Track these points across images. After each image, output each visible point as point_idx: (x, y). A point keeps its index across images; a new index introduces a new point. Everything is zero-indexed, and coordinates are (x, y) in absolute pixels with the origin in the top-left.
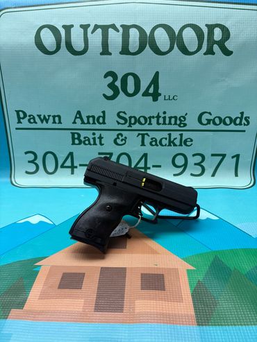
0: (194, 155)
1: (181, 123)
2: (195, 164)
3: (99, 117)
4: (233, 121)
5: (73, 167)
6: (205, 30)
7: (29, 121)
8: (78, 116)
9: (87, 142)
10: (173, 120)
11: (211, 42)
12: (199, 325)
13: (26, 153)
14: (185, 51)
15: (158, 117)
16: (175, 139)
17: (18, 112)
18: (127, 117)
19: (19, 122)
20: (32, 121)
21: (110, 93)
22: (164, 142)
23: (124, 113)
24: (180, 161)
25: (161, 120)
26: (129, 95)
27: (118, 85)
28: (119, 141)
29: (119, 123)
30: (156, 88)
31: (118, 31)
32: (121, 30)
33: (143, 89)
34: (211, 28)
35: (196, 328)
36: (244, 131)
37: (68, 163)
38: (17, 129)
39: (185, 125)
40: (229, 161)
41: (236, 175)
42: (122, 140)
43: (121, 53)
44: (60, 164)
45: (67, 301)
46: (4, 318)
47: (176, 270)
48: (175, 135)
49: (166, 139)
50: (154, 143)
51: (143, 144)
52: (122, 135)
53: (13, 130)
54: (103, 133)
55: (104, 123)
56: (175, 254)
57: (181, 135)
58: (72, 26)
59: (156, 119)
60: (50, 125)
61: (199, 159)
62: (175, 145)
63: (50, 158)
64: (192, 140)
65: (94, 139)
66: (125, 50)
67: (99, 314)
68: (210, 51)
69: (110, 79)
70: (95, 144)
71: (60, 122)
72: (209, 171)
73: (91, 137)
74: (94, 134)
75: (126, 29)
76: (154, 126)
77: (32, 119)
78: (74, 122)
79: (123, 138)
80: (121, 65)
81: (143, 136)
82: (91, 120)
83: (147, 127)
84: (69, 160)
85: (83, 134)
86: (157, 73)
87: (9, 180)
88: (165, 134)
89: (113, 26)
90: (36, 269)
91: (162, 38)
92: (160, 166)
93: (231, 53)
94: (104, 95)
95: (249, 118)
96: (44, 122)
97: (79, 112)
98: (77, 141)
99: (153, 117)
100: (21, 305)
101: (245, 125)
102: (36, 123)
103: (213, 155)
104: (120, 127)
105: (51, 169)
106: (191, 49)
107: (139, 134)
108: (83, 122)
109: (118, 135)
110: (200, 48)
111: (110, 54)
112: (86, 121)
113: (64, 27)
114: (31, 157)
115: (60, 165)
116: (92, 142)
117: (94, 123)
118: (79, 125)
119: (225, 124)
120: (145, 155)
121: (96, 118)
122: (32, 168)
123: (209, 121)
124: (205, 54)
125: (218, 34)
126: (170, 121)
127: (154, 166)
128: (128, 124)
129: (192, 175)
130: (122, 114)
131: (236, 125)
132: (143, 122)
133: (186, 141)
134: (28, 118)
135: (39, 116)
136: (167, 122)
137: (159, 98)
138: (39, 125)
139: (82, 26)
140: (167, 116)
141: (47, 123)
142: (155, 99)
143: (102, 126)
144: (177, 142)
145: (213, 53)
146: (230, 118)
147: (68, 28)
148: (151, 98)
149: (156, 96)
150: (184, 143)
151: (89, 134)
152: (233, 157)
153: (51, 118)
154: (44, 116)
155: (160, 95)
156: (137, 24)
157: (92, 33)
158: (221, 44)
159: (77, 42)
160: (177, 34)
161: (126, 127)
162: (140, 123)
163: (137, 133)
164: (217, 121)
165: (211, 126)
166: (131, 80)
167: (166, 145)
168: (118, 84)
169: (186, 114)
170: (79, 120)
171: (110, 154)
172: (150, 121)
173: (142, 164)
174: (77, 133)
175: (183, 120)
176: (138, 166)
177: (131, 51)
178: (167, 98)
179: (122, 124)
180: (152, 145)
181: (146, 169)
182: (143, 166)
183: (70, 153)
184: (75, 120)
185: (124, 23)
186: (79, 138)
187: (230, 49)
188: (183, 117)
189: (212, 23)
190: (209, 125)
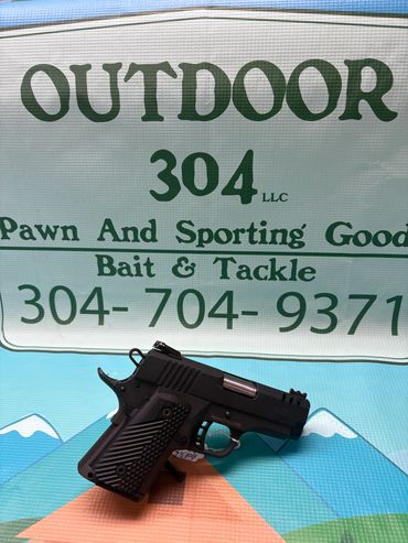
0: (317, 296)
1: (293, 242)
2: (320, 311)
3: (144, 230)
4: (392, 238)
5: (101, 313)
6: (344, 72)
7: (22, 235)
8: (107, 228)
9: (125, 272)
10: (279, 237)
11: (355, 94)
13: (21, 288)
14: (302, 112)
15: (252, 230)
16: (282, 268)
18: (195, 230)
19: (5, 237)
20: (27, 235)
21: (163, 188)
22: (262, 273)
23: (190, 223)
24: (292, 305)
25: (257, 237)
26: (198, 193)
27: (176, 175)
28: (181, 270)
29: (180, 240)
30: (248, 179)
31: (174, 75)
32: (180, 73)
33: (223, 181)
34: (355, 67)
37: (94, 305)
38: (2, 249)
39: (302, 245)
40: (382, 308)
41: (395, 332)
42: (187, 269)
43: (181, 117)
44: (79, 306)
48: (281, 261)
49: (266, 267)
51: (225, 276)
52: (187, 262)
54: (153, 257)
55: (154, 239)
57: (294, 262)
58: (88, 67)
59: (247, 234)
60: (58, 242)
61: (326, 303)
62: (282, 278)
64: (313, 271)
65: (138, 266)
66: (189, 112)
68: (352, 113)
69: (162, 164)
70: (139, 274)
71: (76, 238)
72: (345, 323)
73: (132, 262)
74: (137, 258)
75: (190, 70)
76: (245, 245)
77: (26, 232)
78: (101, 238)
79: (189, 264)
80: (181, 138)
81: (225, 262)
82: (131, 234)
83: (230, 247)
84: (95, 299)
85: (118, 258)
86: (250, 154)
88: (266, 260)
89: (166, 67)
91: (258, 88)
92: (256, 313)
93: (394, 115)
94: (152, 193)
96: (48, 237)
97: (108, 222)
98: (107, 270)
99: (243, 231)
102: (34, 239)
103: (351, 297)
104: (183, 247)
105: (64, 314)
106: (315, 110)
107: (217, 259)
108: (116, 238)
109: (180, 260)
110: (332, 106)
111: (161, 119)
112: (121, 237)
113: (73, 68)
114: (30, 295)
115: (79, 308)
116: (133, 270)
117: (136, 240)
118: (109, 242)
119: (377, 243)
120: (229, 295)
121: (139, 231)
122: (33, 313)
123: (346, 239)
124: (341, 118)
125: (368, 79)
126: (274, 237)
127: (244, 313)
128: (196, 242)
129: (313, 330)
130: (185, 226)
131: (401, 245)
132: (225, 240)
133: (302, 272)
134: (19, 230)
135: (39, 227)
136: (269, 238)
137: (254, 197)
138: (40, 242)
139: (106, 67)
141: (53, 238)
142: (246, 200)
143: (151, 246)
144: (287, 273)
145: (359, 117)
146: (387, 234)
147: (81, 71)
148: (238, 198)
149: (247, 194)
150: (301, 275)
151: (129, 258)
152: (389, 301)
153: (60, 231)
154: (48, 227)
155: (255, 192)
156: (210, 62)
157: (127, 78)
158: (375, 100)
159: (99, 97)
160: (287, 79)
162: (219, 241)
163: (213, 257)
164: (362, 238)
165: (351, 248)
166: (200, 167)
167: (266, 278)
168: (177, 172)
169: (304, 226)
170: (109, 234)
171: (168, 292)
172: (237, 237)
173: (223, 309)
174: (107, 257)
175: (298, 235)
176: (216, 312)
177: (200, 113)
178: (268, 197)
179: (186, 242)
180: (241, 278)
181: (230, 317)
182: (225, 312)
183: (96, 288)
184: (102, 235)
185: (185, 61)
186: (110, 264)
187: (391, 109)
188: (298, 230)
189: (356, 58)
190: (346, 245)
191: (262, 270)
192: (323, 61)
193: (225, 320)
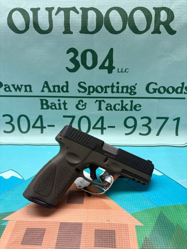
0: (142, 118)
1: (131, 92)
2: (143, 125)
3: (63, 86)
4: (175, 90)
5: (42, 128)
6: (153, 13)
7: (5, 89)
8: (45, 85)
9: (53, 107)
10: (125, 89)
11: (158, 22)
13: (4, 116)
14: (135, 30)
15: (113, 86)
16: (126, 105)
18: (86, 86)
20: (7, 89)
21: (72, 66)
22: (118, 107)
23: (84, 83)
24: (130, 123)
25: (115, 89)
26: (88, 68)
27: (79, 60)
28: (80, 106)
29: (79, 91)
30: (111, 62)
31: (78, 13)
32: (80, 12)
33: (99, 63)
34: (158, 10)
36: (184, 98)
37: (39, 124)
39: (135, 93)
40: (171, 123)
41: (177, 134)
42: (82, 106)
43: (81, 32)
44: (31, 125)
48: (127, 101)
49: (119, 104)
51: (100, 109)
52: (82, 102)
54: (67, 100)
55: (67, 91)
56: (125, 209)
57: (132, 102)
58: (39, 9)
59: (110, 88)
60: (23, 93)
61: (146, 121)
62: (126, 110)
63: (23, 119)
64: (140, 106)
65: (59, 104)
66: (84, 30)
68: (157, 31)
69: (72, 55)
70: (60, 108)
71: (31, 91)
72: (154, 131)
73: (57, 103)
74: (59, 100)
75: (85, 11)
78: (43, 91)
79: (84, 104)
80: (81, 42)
81: (100, 102)
82: (56, 88)
83: (103, 94)
84: (39, 121)
85: (50, 100)
86: (112, 50)
88: (119, 101)
89: (74, 9)
90: (4, 224)
91: (116, 19)
92: (114, 127)
93: (175, 32)
94: (67, 68)
96: (18, 90)
97: (46, 83)
98: (45, 107)
99: (108, 87)
101: (185, 93)
102: (11, 91)
103: (158, 118)
104: (81, 95)
105: (24, 129)
106: (141, 29)
107: (97, 101)
108: (50, 91)
109: (79, 101)
110: (148, 27)
111: (72, 33)
112: (52, 90)
113: (32, 9)
114: (8, 119)
116: (57, 107)
117: (59, 91)
118: (46, 93)
119: (169, 92)
120: (102, 118)
121: (61, 87)
122: (9, 128)
123: (155, 90)
124: (152, 33)
125: (164, 16)
126: (122, 90)
127: (109, 127)
128: (87, 92)
129: (140, 134)
130: (82, 84)
131: (179, 93)
133: (135, 106)
134: (4, 87)
135: (13, 86)
136: (120, 91)
137: (113, 70)
138: (14, 93)
139: (47, 9)
140: (120, 85)
141: (20, 91)
142: (110, 72)
143: (66, 94)
144: (128, 107)
145: (160, 33)
146: (173, 88)
147: (35, 11)
148: (106, 70)
149: (110, 69)
150: (134, 108)
151: (55, 101)
152: (174, 120)
153: (23, 87)
154: (18, 85)
155: (114, 68)
156: (94, 7)
157: (56, 14)
158: (167, 25)
159: (43, 21)
160: (128, 15)
162: (98, 92)
163: (96, 99)
164: (162, 90)
165: (157, 95)
166: (89, 56)
167: (119, 110)
168: (79, 58)
169: (136, 84)
170: (46, 88)
171: (73, 117)
172: (106, 90)
173: (99, 125)
174: (45, 100)
175: (133, 89)
176: (96, 127)
177: (89, 31)
178: (120, 70)
179: (82, 92)
180: (107, 110)
181: (102, 129)
182: (100, 127)
183: (40, 116)
184: (43, 89)
185: (83, 7)
186: (46, 104)
187: (174, 29)
188: (133, 87)
189: (158, 7)
190: (155, 93)
191: (117, 106)
192: (144, 8)
193: (100, 130)
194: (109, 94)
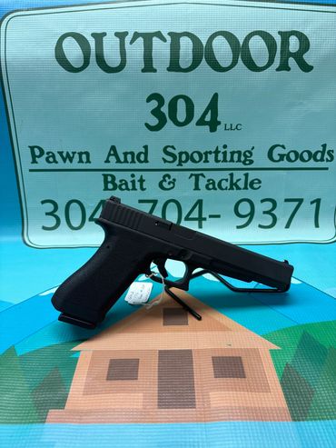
0: (262, 201)
1: (246, 160)
2: (264, 212)
3: (139, 154)
4: (312, 156)
6: (278, 39)
7: (47, 160)
8: (112, 152)
9: (124, 187)
10: (236, 156)
11: (286, 54)
12: (294, 420)
13: (43, 202)
14: (251, 65)
15: (217, 152)
16: (238, 180)
17: (32, 148)
18: (176, 152)
19: (34, 161)
20: (51, 159)
21: (154, 121)
22: (224, 184)
23: (173, 147)
24: (244, 209)
25: (220, 157)
26: (179, 124)
27: (165, 112)
28: (165, 185)
29: (165, 161)
30: (215, 114)
31: (165, 40)
32: (169, 39)
33: (197, 116)
34: (285, 36)
35: (291, 425)
36: (327, 169)
38: (31, 170)
39: (251, 162)
40: (308, 208)
41: (317, 226)
42: (169, 183)
43: (169, 69)
44: (88, 215)
45: (121, 396)
46: (41, 422)
47: (256, 351)
48: (239, 175)
49: (227, 180)
50: (211, 186)
51: (197, 188)
52: (169, 177)
53: (26, 172)
54: (146, 175)
55: (146, 161)
56: (252, 330)
57: (246, 175)
58: (105, 34)
59: (213, 155)
60: (75, 164)
61: (268, 206)
62: (238, 188)
63: (75, 208)
64: (260, 182)
65: (133, 182)
66: (174, 66)
67: (164, 411)
68: (284, 67)
69: (154, 104)
70: (134, 189)
71: (88, 161)
72: (282, 221)
73: (129, 179)
74: (133, 176)
75: (175, 37)
77: (51, 157)
78: (107, 161)
79: (171, 180)
80: (168, 84)
81: (197, 176)
82: (129, 157)
83: (201, 165)
85: (119, 176)
86: (216, 96)
87: (21, 239)
88: (226, 175)
89: (159, 35)
90: (74, 356)
91: (222, 49)
92: (219, 216)
93: (311, 68)
94: (147, 125)
95: (333, 151)
96: (68, 161)
97: (113, 148)
98: (110, 186)
99: (210, 153)
100: (61, 403)
101: (327, 160)
102: (57, 162)
103: (286, 200)
104: (167, 166)
105: (76, 223)
106: (260, 64)
107: (192, 175)
108: (118, 161)
109: (164, 177)
110: (271, 61)
111: (155, 71)
112: (122, 159)
113: (94, 35)
114: (50, 207)
115: (88, 217)
116: (130, 186)
117: (133, 162)
118: (113, 164)
119: (303, 160)
120: (200, 202)
121: (136, 154)
122: (51, 222)
123: (282, 157)
124: (277, 70)
125: (294, 44)
126: (232, 157)
127: (210, 216)
128: (177, 162)
129: (260, 226)
130: (169, 150)
131: (319, 161)
132: (198, 160)
133: (252, 183)
134: (45, 156)
135: (61, 153)
136: (228, 158)
137: (218, 127)
138: (61, 165)
139: (117, 34)
140: (229, 150)
141: (71, 161)
142: (213, 129)
143: (144, 166)
144: (241, 184)
145: (289, 69)
146: (309, 152)
147: (99, 37)
148: (207, 127)
149: (213, 125)
150: (250, 185)
151: (127, 176)
152: (312, 203)
153: (77, 156)
154: (68, 153)
155: (219, 123)
156: (190, 31)
157: (131, 43)
158: (299, 57)
159: (111, 54)
160: (241, 43)
161: (174, 165)
162: (194, 161)
163: (189, 173)
164: (292, 156)
165: (285, 164)
166: (181, 105)
167: (226, 189)
168: (165, 109)
169: (253, 148)
170: (114, 157)
171: (155, 202)
172: (206, 157)
173: (195, 214)
174: (111, 175)
175: (249, 155)
176: (190, 217)
177: (182, 67)
178: (228, 127)
179: (170, 162)
180: (208, 189)
181: (200, 219)
182: (197, 216)
183: (102, 201)
184: (108, 158)
185: (173, 31)
186: (113, 182)
187: (310, 64)
188: (249, 151)
189: (286, 30)
190: (281, 162)
191: (224, 182)
192: (264, 32)
193: (197, 222)
194: (212, 164)
